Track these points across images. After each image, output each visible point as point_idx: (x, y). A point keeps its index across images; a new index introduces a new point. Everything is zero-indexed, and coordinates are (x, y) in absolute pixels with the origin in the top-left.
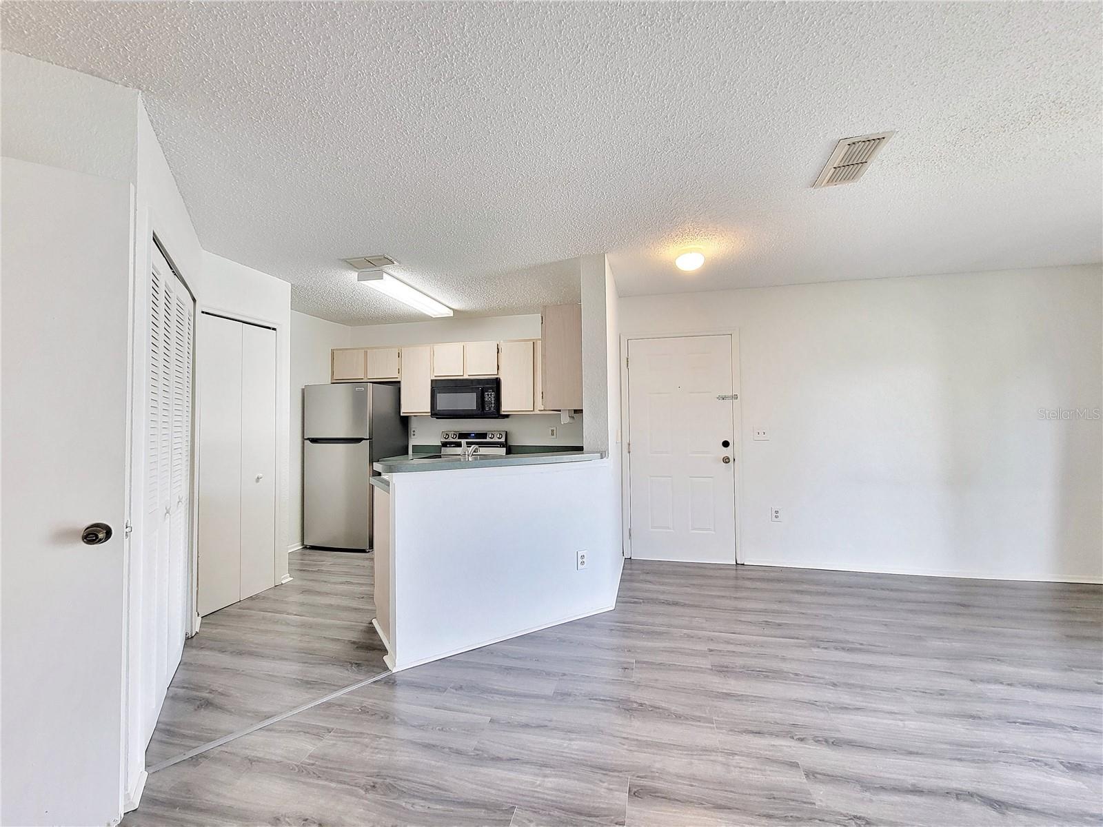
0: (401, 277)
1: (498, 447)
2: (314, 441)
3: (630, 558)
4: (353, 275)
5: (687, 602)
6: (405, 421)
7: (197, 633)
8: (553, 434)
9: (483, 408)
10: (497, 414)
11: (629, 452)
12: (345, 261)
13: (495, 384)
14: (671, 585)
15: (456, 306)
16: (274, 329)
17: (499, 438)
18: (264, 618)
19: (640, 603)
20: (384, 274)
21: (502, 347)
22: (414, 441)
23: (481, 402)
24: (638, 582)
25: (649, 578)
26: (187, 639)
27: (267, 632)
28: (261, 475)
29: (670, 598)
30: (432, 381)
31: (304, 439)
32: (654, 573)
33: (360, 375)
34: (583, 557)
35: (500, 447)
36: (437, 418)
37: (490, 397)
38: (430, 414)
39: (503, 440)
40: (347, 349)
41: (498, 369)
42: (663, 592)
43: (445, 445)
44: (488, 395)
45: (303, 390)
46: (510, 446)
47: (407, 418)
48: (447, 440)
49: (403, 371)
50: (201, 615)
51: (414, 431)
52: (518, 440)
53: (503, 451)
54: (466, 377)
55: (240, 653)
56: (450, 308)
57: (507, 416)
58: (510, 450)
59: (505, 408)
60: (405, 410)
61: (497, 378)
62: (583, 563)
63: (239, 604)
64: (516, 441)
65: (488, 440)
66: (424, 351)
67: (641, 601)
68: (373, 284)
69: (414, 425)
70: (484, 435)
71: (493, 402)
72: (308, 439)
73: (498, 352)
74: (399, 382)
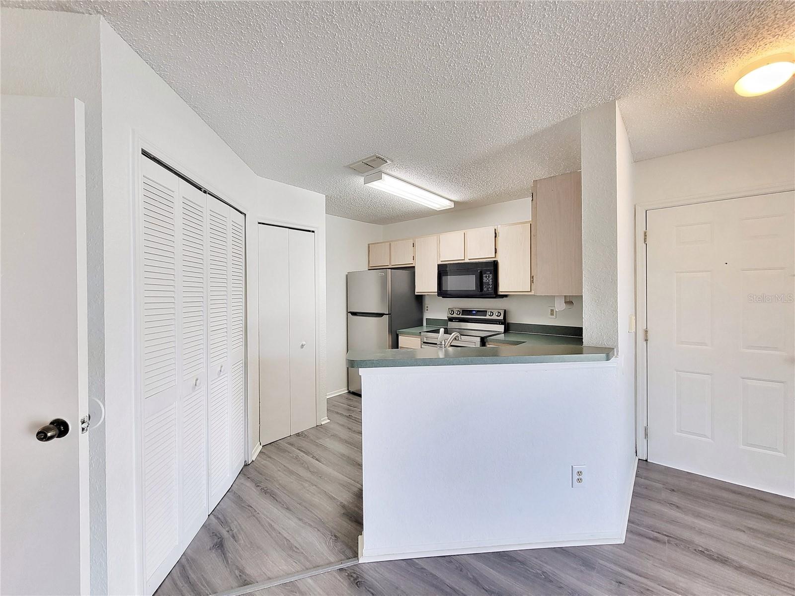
0: (399, 176)
1: (497, 324)
2: (354, 314)
3: (646, 461)
4: (361, 180)
5: (745, 563)
6: (420, 299)
7: (253, 461)
8: (552, 314)
9: (482, 289)
10: (495, 294)
11: (646, 340)
12: (349, 167)
13: (493, 267)
14: (712, 519)
15: (455, 198)
16: (313, 232)
17: (497, 316)
18: (297, 458)
19: (665, 543)
20: (383, 175)
21: (499, 231)
22: (428, 315)
23: (480, 283)
24: (659, 502)
25: (675, 499)
26: (246, 465)
27: (291, 472)
28: (304, 343)
29: (714, 546)
30: (438, 265)
31: (348, 312)
32: (686, 493)
33: (386, 263)
34: (579, 473)
35: (499, 324)
36: (443, 297)
37: (488, 279)
38: (437, 294)
39: (501, 317)
40: (378, 243)
41: (496, 253)
42: (700, 532)
43: (451, 320)
44: (486, 276)
45: (347, 275)
46: (508, 323)
47: (421, 296)
48: (452, 316)
49: (416, 258)
50: (262, 444)
51: (427, 307)
52: (516, 318)
53: (501, 328)
54: (467, 261)
55: (266, 492)
56: (451, 201)
57: (506, 296)
58: (508, 328)
59: (502, 288)
60: (419, 290)
61: (495, 261)
62: (579, 480)
63: (289, 438)
64: (514, 319)
65: (488, 317)
66: (432, 240)
67: (666, 538)
68: (376, 185)
69: (427, 302)
70: (484, 312)
71: (491, 283)
72: (350, 312)
73: (496, 237)
74: (414, 267)
